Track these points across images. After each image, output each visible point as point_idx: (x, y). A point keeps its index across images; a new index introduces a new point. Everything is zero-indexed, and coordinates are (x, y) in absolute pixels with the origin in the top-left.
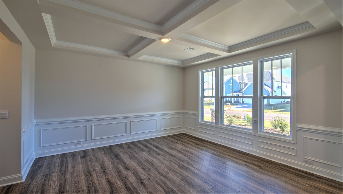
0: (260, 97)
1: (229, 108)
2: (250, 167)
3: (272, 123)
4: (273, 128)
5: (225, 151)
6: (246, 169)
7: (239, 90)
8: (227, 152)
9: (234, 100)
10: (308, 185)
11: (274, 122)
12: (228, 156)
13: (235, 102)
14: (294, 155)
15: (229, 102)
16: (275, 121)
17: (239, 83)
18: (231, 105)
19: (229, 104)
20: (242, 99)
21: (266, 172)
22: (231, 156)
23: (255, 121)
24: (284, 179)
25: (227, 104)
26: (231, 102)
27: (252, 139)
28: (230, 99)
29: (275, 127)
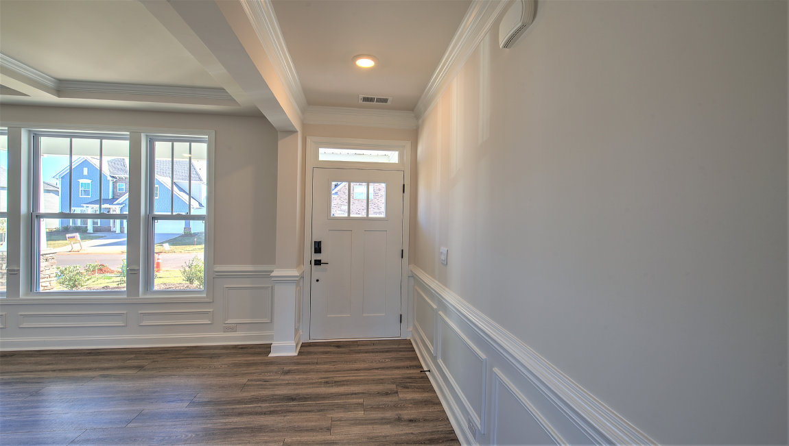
0: (147, 217)
1: (76, 247)
2: (115, 376)
3: (185, 271)
4: (187, 282)
5: (41, 364)
6: (103, 384)
7: (110, 197)
8: (49, 364)
9: (94, 223)
10: (223, 366)
11: (187, 269)
12: (50, 373)
13: (96, 230)
14: (209, 322)
15: (77, 229)
16: (189, 267)
17: (110, 178)
18: (82, 239)
19: (77, 235)
20: (118, 221)
21: (152, 372)
22: (60, 370)
23: (134, 270)
24: (186, 372)
25: (67, 236)
26: (82, 231)
27: (125, 312)
28: (79, 222)
29: (190, 280)
